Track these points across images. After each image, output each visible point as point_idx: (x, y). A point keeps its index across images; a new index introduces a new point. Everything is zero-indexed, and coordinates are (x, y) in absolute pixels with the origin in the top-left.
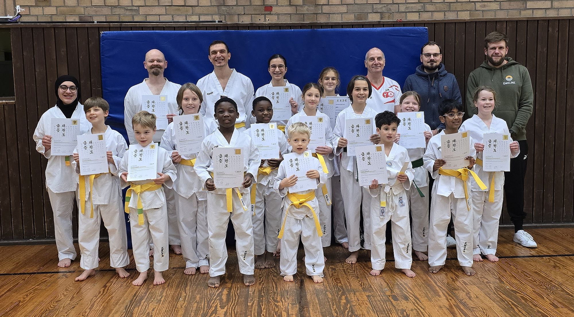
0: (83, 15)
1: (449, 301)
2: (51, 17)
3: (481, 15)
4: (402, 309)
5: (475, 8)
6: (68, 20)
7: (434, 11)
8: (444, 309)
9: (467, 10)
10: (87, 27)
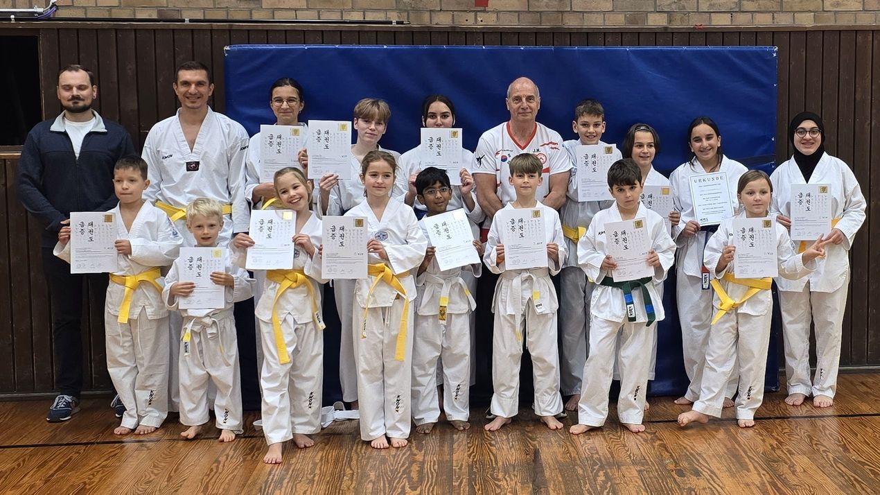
0: (165, 9)
1: (761, 477)
2: (110, 11)
3: (833, 18)
4: (690, 488)
5: (823, 8)
6: (139, 16)
7: (756, 12)
8: (753, 488)
9: (811, 11)
10: (173, 30)
